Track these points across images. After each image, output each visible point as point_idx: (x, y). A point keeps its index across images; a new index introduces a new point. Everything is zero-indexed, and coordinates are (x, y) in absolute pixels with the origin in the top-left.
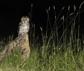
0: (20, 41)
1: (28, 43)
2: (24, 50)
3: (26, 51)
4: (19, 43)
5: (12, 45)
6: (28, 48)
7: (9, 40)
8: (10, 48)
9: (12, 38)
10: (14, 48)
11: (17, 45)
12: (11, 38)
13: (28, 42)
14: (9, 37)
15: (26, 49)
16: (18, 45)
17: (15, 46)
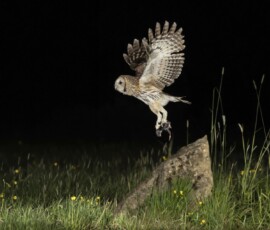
0: (188, 157)
1: (209, 163)
2: (199, 177)
3: (202, 180)
4: (187, 163)
5: (169, 165)
6: (209, 174)
7: (163, 154)
8: (166, 173)
9: (170, 149)
10: (174, 173)
11: (181, 167)
12: (167, 150)
13: (209, 159)
14: (162, 147)
15: (203, 175)
16: (185, 168)
17: (177, 169)
